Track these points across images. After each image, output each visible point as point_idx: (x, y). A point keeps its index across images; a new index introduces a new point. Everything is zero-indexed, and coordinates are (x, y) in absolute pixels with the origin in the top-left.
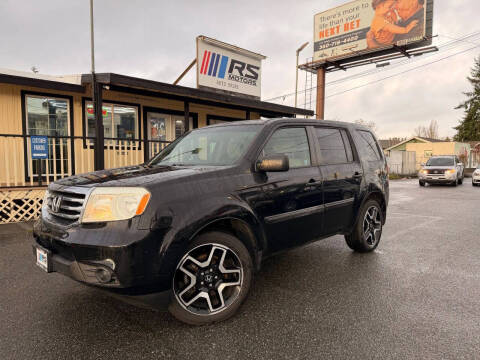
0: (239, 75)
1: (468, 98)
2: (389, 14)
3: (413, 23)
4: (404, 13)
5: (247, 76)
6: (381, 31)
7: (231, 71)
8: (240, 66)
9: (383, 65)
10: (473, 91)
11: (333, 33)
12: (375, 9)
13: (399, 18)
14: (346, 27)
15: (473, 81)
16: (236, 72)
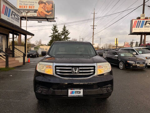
0: (14, 17)
1: (52, 35)
2: (44, 8)
3: (51, 13)
4: (48, 9)
5: (16, 18)
6: (41, 12)
7: (12, 15)
8: (14, 14)
9: (40, 22)
10: (53, 33)
11: (24, 7)
12: (39, 4)
13: (46, 10)
14: (30, 7)
15: (53, 30)
16: (13, 16)
